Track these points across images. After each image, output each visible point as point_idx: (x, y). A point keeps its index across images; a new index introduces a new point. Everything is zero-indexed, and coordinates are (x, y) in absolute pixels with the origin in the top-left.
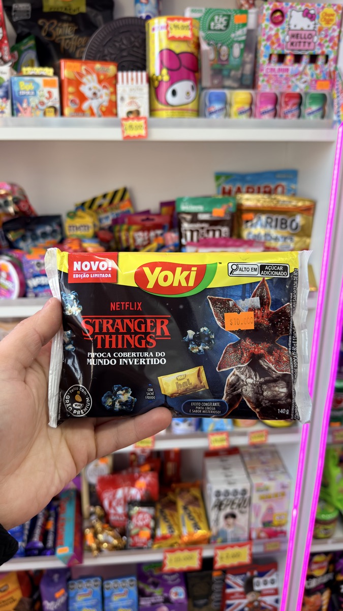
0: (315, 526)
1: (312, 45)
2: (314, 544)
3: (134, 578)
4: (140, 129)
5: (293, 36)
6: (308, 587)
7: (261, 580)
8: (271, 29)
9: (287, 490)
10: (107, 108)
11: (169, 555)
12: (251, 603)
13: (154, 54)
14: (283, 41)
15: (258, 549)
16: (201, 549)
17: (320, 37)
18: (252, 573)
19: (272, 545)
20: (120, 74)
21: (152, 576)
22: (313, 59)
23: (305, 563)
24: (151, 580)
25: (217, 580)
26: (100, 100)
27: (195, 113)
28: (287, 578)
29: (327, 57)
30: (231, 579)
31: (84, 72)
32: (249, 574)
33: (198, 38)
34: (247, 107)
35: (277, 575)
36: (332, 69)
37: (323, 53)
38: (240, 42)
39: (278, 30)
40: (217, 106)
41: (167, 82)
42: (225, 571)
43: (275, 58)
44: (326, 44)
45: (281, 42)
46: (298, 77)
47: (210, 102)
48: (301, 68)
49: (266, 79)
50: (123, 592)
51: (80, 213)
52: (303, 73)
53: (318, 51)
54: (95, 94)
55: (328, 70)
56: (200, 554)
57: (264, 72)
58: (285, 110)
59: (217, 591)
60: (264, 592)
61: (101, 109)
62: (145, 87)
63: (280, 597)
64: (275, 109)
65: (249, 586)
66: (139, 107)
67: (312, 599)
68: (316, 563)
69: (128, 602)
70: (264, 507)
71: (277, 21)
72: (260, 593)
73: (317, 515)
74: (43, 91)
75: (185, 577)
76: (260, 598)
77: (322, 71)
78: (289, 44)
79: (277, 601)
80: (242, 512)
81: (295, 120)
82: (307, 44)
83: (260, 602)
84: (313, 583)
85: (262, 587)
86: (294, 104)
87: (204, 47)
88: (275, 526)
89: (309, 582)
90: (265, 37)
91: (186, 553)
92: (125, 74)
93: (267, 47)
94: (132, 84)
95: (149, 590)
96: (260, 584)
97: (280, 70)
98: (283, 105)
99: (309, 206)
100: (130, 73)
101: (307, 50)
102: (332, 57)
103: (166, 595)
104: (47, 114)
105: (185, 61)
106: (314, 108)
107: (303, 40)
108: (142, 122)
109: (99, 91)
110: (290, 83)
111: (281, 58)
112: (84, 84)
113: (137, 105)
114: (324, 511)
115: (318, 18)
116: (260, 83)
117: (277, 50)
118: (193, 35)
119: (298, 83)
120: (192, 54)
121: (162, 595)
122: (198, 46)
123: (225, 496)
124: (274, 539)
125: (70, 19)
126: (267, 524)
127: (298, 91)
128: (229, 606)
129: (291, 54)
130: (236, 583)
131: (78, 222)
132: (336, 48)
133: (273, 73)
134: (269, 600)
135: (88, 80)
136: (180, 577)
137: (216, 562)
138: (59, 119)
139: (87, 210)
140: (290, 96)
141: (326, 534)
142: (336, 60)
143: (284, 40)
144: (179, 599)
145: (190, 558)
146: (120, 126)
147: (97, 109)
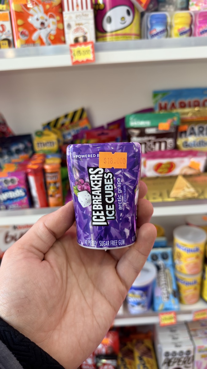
4: (88, 53)
20: (65, 1)
26: (48, 30)
27: (138, 36)
34: (187, 28)
40: (159, 29)
41: (102, 10)
47: (152, 25)
51: (46, 132)
54: (42, 24)
61: (50, 38)
62: (90, 13)
66: (86, 33)
70: (204, 363)
80: (186, 367)
94: (78, 10)
104: (2, 46)
108: (89, 47)
109: (46, 20)
112: (32, 15)
123: (173, 355)
131: (44, 139)
135: (35, 11)
139: (53, 129)
146: (69, 52)
147: (46, 38)
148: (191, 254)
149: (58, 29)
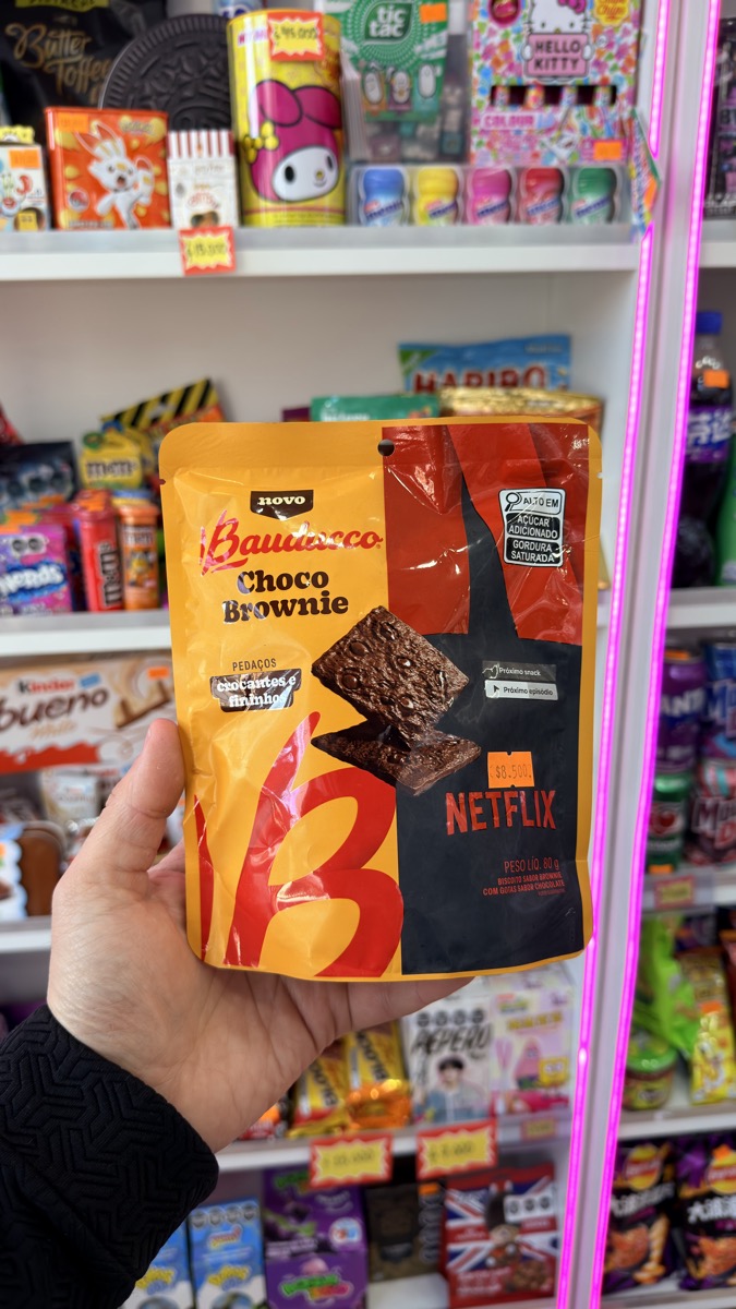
0: (626, 1083)
1: (581, 64)
2: (624, 1122)
3: (254, 1203)
4: (220, 252)
5: (539, 47)
6: (618, 1213)
7: (521, 1200)
8: (492, 33)
9: (564, 1009)
10: (148, 209)
11: (322, 1152)
12: (500, 1249)
13: (245, 90)
14: (519, 58)
15: (509, 1135)
16: (389, 1138)
17: (596, 48)
18: (501, 1186)
19: (538, 1127)
20: (173, 136)
21: (293, 1197)
22: (586, 94)
23: (608, 1162)
24: (290, 1206)
25: (430, 1202)
26: (134, 193)
27: (339, 216)
28: (572, 1195)
29: (614, 89)
30: (457, 1200)
31: (96, 133)
32: (494, 1189)
33: (338, 56)
34: (447, 201)
35: (555, 1190)
36: (626, 115)
37: (604, 82)
38: (433, 63)
39: (506, 35)
40: (383, 201)
41: (275, 150)
42: (443, 1181)
43: (502, 95)
44: (611, 63)
45: (515, 59)
46: (554, 134)
47: (368, 191)
48: (559, 116)
49: (485, 139)
50: (230, 1232)
51: (111, 436)
52: (563, 126)
53: (593, 77)
54: (121, 180)
55: (617, 118)
56: (388, 1147)
57: (482, 125)
58: (530, 205)
59: (429, 1225)
60: (528, 1226)
61: (136, 213)
62: (227, 163)
63: (560, 1234)
64: (507, 204)
65: (495, 1214)
66: (217, 206)
67: (630, 1237)
68: (637, 1162)
69: (242, 1253)
70: (518, 1047)
71: (504, 15)
72: (520, 1227)
73: (628, 1060)
74: (10, 175)
75: (362, 1197)
76: (518, 1238)
77: (603, 122)
78: (532, 64)
79: (554, 1243)
80: (474, 1057)
81: (550, 225)
82: (569, 64)
83: (518, 1245)
84: (631, 1205)
85: (522, 1215)
86: (546, 194)
87: (351, 74)
88: (543, 1086)
89: (622, 1202)
90: (481, 51)
91: (358, 1147)
92: (183, 135)
93: (484, 72)
94: (200, 156)
95: (286, 1226)
96: (519, 1209)
97: (514, 120)
98: (523, 194)
99: (590, 410)
100: (194, 134)
101: (571, 77)
102: (623, 89)
103: (321, 1235)
104: (22, 224)
105: (311, 106)
106: (590, 199)
107: (561, 55)
108: (223, 238)
109: (130, 173)
110: (538, 148)
111: (517, 95)
112: (99, 159)
113: (211, 201)
114: (646, 1053)
115: (592, 7)
116: (473, 149)
117: (507, 78)
118: (325, 48)
119: (554, 147)
120: (325, 89)
121: (314, 1237)
122: (337, 71)
123: (438, 1023)
124: (542, 1114)
125: (75, 21)
126: (526, 1082)
127: (554, 163)
128: (455, 1255)
129: (537, 86)
130: (468, 1208)
131: (106, 455)
132: (632, 70)
133: (501, 128)
134: (539, 1241)
135: (105, 149)
136: (352, 1199)
137: (421, 1165)
138: (47, 234)
139: (128, 430)
140: (539, 175)
141: (651, 1100)
142: (633, 97)
143: (520, 56)
144: (350, 1243)
145: (368, 1157)
146: (177, 246)
147: (128, 213)
149: (155, 195)
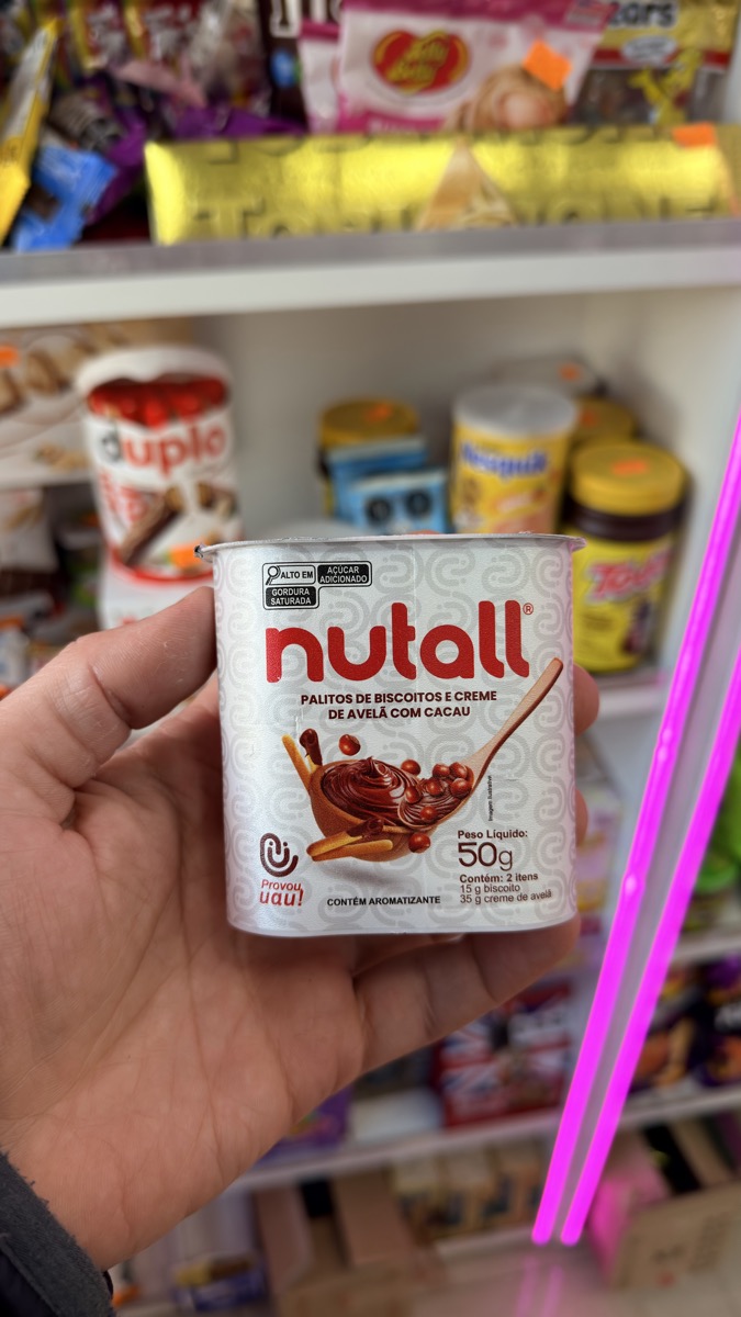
7: (531, 1019)
9: (611, 830)
60: (539, 1045)
65: (500, 1037)
76: (526, 1058)
85: (532, 1035)
96: (528, 1032)
114: (712, 871)
134: (549, 1062)
148: (515, 481)
